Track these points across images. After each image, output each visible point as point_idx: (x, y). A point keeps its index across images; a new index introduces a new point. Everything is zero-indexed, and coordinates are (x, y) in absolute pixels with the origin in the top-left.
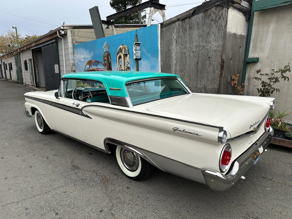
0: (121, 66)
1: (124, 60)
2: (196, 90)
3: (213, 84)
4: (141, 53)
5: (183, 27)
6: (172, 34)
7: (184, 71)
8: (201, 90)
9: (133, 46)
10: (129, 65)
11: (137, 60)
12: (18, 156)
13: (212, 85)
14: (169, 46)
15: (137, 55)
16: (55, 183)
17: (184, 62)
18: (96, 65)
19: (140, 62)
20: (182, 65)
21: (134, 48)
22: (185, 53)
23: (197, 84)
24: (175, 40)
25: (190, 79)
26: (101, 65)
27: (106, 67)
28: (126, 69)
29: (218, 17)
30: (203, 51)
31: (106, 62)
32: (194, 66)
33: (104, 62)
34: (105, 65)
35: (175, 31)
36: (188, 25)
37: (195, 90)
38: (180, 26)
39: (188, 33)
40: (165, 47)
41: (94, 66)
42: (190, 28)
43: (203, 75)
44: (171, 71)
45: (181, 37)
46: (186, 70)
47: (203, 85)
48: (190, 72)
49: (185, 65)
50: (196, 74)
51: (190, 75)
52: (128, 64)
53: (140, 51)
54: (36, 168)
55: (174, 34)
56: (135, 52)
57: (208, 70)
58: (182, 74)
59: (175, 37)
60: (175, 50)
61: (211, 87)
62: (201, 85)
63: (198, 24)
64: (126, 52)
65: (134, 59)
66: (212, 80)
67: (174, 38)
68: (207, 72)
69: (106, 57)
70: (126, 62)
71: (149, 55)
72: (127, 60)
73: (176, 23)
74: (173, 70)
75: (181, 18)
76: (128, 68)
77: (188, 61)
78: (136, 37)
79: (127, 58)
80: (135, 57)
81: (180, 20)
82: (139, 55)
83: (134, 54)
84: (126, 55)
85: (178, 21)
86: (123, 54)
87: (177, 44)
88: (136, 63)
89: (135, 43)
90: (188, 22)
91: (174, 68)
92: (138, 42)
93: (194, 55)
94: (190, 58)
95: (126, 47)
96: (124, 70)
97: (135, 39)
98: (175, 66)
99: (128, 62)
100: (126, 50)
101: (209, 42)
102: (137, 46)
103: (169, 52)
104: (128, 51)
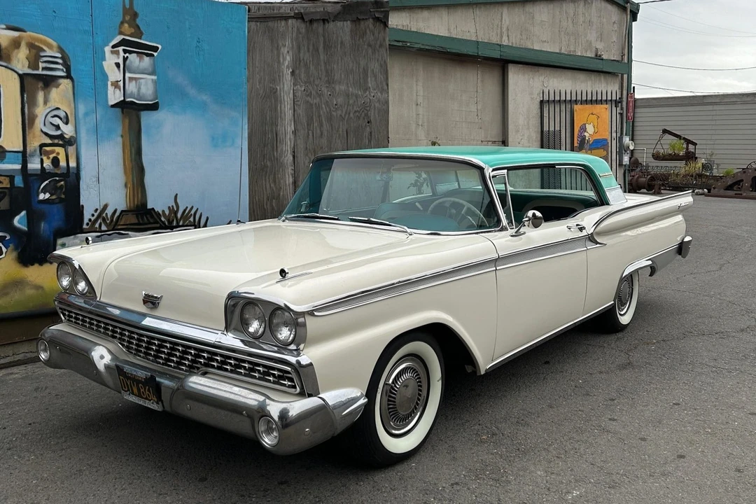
1: (29, 103)
4: (155, 82)
5: (308, 39)
6: (278, 49)
9: (108, 49)
10: (67, 129)
11: (131, 110)
14: (273, 81)
15: (131, 87)
17: (316, 128)
19: (147, 118)
20: (311, 135)
21: (110, 62)
22: (318, 107)
24: (288, 67)
28: (42, 146)
29: (378, 43)
30: (356, 109)
32: (339, 140)
35: (288, 43)
36: (321, 39)
38: (300, 33)
39: (322, 57)
40: (260, 83)
42: (327, 47)
44: (279, 150)
45: (306, 65)
49: (319, 136)
52: (57, 121)
53: (154, 77)
55: (284, 50)
56: (114, 75)
59: (288, 58)
60: (291, 96)
63: (342, 42)
64: (41, 65)
65: (112, 102)
67: (287, 62)
70: (41, 111)
71: (204, 97)
72: (53, 103)
73: (290, 21)
74: (287, 147)
75: (306, 14)
76: (56, 141)
77: (326, 126)
78: (127, 18)
79: (54, 93)
80: (114, 96)
81: (302, 18)
82: (143, 90)
83: (109, 83)
84: (48, 82)
85: (297, 18)
86: (19, 75)
87: (295, 79)
88: (127, 121)
89: (119, 38)
90: (320, 30)
91: (290, 142)
92: (141, 39)
93: (339, 112)
94: (330, 119)
95: (50, 46)
96: (21, 149)
97: (122, 23)
98: (292, 137)
99: (62, 114)
100: (42, 54)
101: (367, 89)
102: (134, 55)
103: (272, 96)
104: (60, 61)
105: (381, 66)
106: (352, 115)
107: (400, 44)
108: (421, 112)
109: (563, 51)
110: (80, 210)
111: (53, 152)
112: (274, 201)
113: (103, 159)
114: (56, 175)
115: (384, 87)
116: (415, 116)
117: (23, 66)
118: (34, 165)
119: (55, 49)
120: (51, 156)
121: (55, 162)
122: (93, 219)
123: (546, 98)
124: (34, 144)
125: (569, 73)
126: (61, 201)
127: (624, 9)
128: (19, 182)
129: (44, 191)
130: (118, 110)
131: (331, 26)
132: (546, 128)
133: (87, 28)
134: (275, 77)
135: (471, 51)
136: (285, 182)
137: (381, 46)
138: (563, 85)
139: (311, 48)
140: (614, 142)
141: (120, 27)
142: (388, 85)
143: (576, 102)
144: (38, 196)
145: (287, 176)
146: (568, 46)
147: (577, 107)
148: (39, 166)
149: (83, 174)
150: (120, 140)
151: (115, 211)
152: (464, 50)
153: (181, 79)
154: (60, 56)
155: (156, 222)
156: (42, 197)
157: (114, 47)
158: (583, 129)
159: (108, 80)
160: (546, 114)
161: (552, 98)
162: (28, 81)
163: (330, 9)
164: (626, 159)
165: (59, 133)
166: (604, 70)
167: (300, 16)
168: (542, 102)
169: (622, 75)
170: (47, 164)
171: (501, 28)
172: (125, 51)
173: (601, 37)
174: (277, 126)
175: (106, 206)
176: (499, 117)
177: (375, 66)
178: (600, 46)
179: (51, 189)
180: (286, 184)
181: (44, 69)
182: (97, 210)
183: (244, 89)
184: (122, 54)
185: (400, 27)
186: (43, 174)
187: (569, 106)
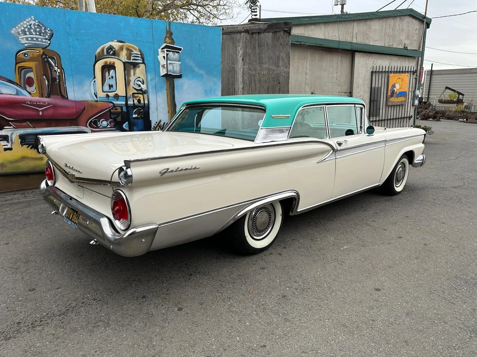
0: (111, 86)
1: (127, 75)
4: (180, 65)
5: (251, 42)
6: (236, 48)
9: (160, 50)
10: (144, 87)
11: (170, 78)
14: (233, 63)
15: (170, 67)
19: (177, 82)
21: (161, 55)
22: (254, 76)
24: (240, 57)
27: (31, 88)
28: (133, 94)
30: (273, 76)
31: (31, 75)
33: (21, 73)
35: (241, 44)
36: (257, 42)
38: (247, 39)
39: (257, 51)
40: (227, 64)
42: (260, 46)
45: (249, 55)
52: (139, 83)
53: (180, 63)
55: (239, 48)
56: (163, 62)
59: (241, 52)
60: (242, 70)
63: (267, 44)
64: (132, 58)
65: (162, 75)
67: (240, 54)
69: (31, 60)
70: (132, 78)
71: (202, 72)
72: (138, 75)
73: (242, 34)
75: (250, 30)
76: (139, 92)
77: (258, 85)
78: (168, 35)
79: (138, 70)
80: (163, 72)
81: (248, 32)
82: (175, 69)
83: (161, 66)
84: (135, 65)
85: (246, 32)
86: (123, 62)
87: (244, 62)
88: (168, 83)
89: (164, 45)
90: (257, 38)
92: (174, 45)
93: (265, 78)
94: (260, 81)
95: (135, 49)
96: (125, 95)
97: (166, 38)
98: (242, 91)
99: (141, 80)
100: (132, 53)
101: (278, 66)
102: (171, 52)
103: (233, 71)
104: (140, 56)
105: (286, 55)
106: (271, 79)
107: (299, 43)
108: (308, 78)
109: (386, 45)
110: (150, 122)
111: (138, 96)
113: (159, 100)
114: (140, 107)
115: (287, 65)
116: (304, 79)
117: (125, 58)
118: (130, 102)
119: (138, 50)
120: (137, 98)
121: (139, 101)
122: (155, 126)
123: (374, 70)
124: (130, 93)
125: (388, 57)
126: (142, 118)
127: (423, 22)
128: (124, 109)
129: (135, 114)
130: (165, 78)
131: (262, 35)
132: (373, 86)
133: (150, 40)
134: (234, 61)
135: (336, 46)
137: (287, 44)
138: (384, 63)
139: (252, 47)
140: (410, 93)
141: (165, 40)
142: (289, 64)
143: (391, 72)
144: (132, 115)
146: (389, 42)
147: (391, 75)
148: (132, 103)
149: (151, 106)
150: (166, 91)
151: (164, 123)
152: (332, 46)
153: (191, 64)
154: (139, 53)
156: (134, 116)
157: (162, 49)
158: (394, 86)
159: (160, 64)
160: (374, 78)
161: (378, 70)
162: (127, 65)
163: (262, 27)
164: (417, 102)
165: (140, 88)
166: (408, 55)
167: (247, 31)
168: (372, 72)
169: (418, 58)
170: (136, 102)
171: (353, 34)
172: (167, 51)
173: (408, 37)
174: (235, 85)
175: (160, 121)
176: (348, 80)
177: (283, 55)
178: (407, 42)
179: (138, 113)
181: (133, 59)
182: (157, 123)
183: (220, 68)
184: (166, 52)
185: (299, 35)
186: (134, 106)
187: (387, 74)
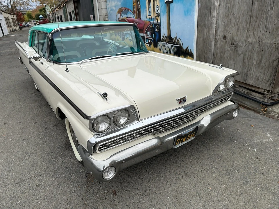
0: (150, 12)
1: (154, 5)
2: (246, 45)
3: (274, 37)
7: (231, 16)
8: (253, 46)
10: (159, 11)
11: (168, 3)
12: (20, 123)
13: (273, 39)
16: (35, 169)
17: (231, 2)
18: (126, 14)
20: (227, 6)
23: (249, 36)
25: (238, 29)
26: (131, 13)
27: (135, 15)
28: (156, 16)
31: (135, 9)
32: (246, 8)
33: (134, 9)
34: (134, 13)
37: (244, 45)
41: (124, 14)
43: (260, 22)
44: (211, 16)
46: (233, 14)
47: (257, 37)
48: (240, 18)
49: (232, 7)
50: (249, 21)
51: (238, 22)
52: (158, 9)
54: (28, 142)
57: (269, 13)
58: (226, 21)
61: (269, 42)
62: (253, 38)
65: (165, 2)
66: (273, 31)
68: (267, 17)
70: (156, 7)
72: (157, 4)
74: (215, 15)
79: (157, 1)
88: (168, 8)
91: (217, 12)
96: (153, 17)
98: (217, 9)
99: (158, 7)
110: (161, 35)
112: (207, 41)
114: (158, 24)
118: (155, 22)
120: (157, 19)
122: (162, 38)
126: (158, 32)
128: (153, 26)
130: (166, 4)
136: (212, 32)
144: (155, 30)
145: (213, 30)
149: (161, 24)
151: (166, 36)
155: (172, 42)
165: (158, 13)
174: (211, 3)
175: (164, 35)
179: (157, 28)
180: (212, 34)
186: (156, 24)
